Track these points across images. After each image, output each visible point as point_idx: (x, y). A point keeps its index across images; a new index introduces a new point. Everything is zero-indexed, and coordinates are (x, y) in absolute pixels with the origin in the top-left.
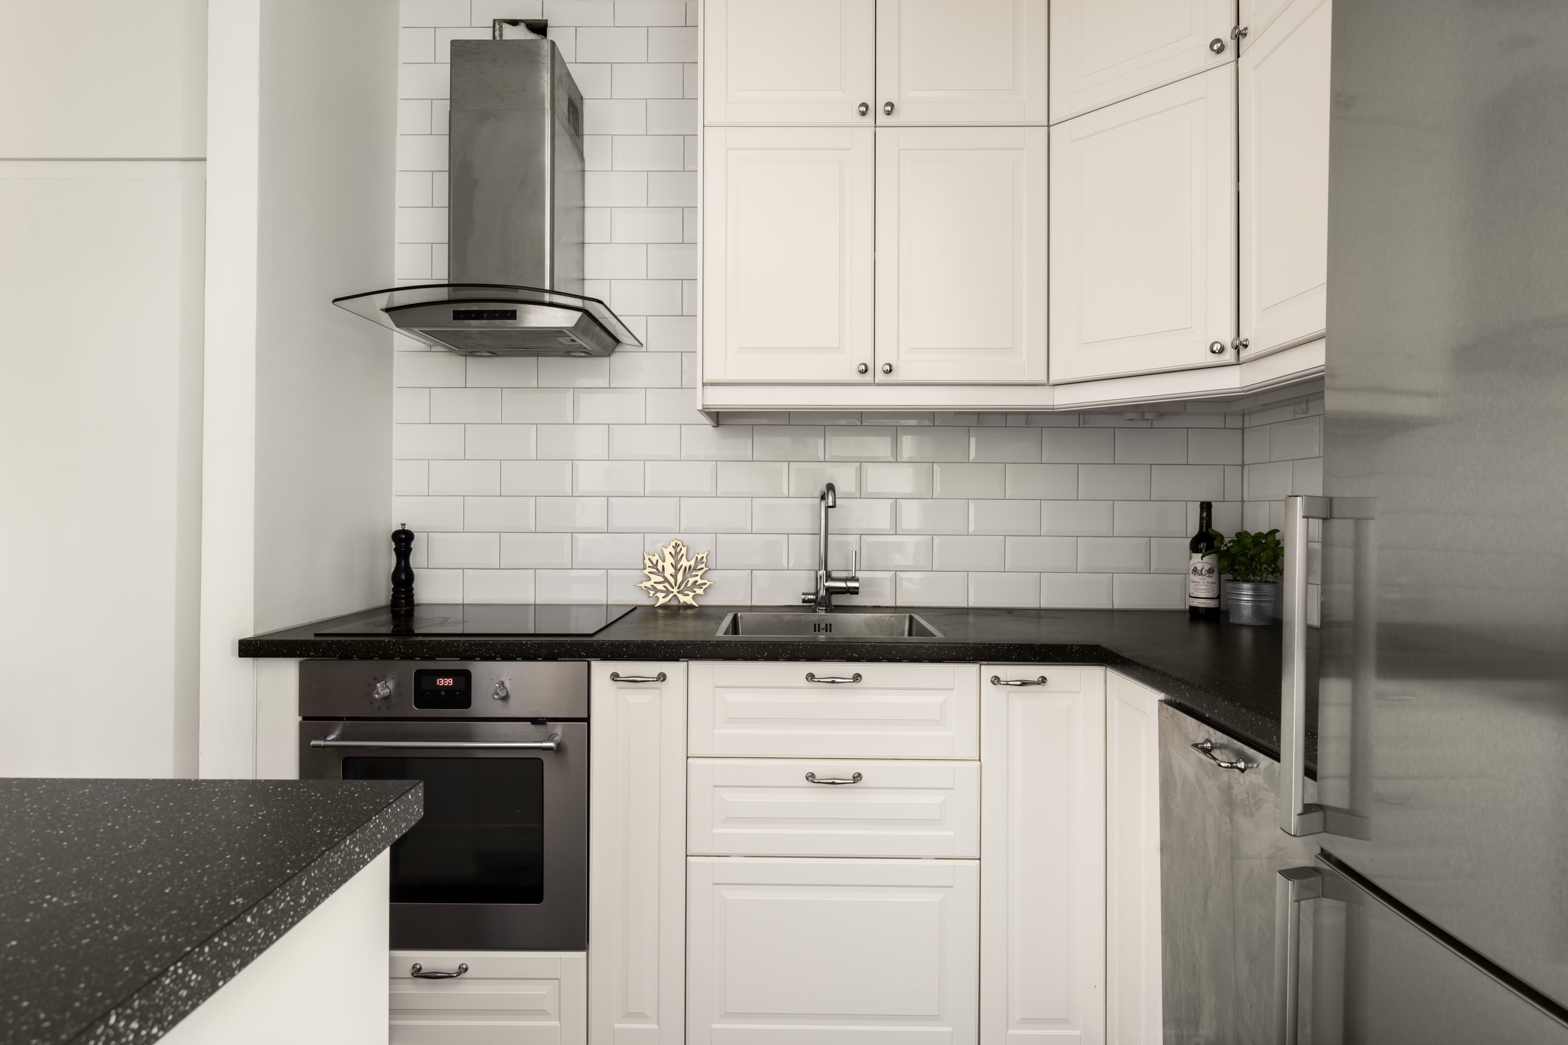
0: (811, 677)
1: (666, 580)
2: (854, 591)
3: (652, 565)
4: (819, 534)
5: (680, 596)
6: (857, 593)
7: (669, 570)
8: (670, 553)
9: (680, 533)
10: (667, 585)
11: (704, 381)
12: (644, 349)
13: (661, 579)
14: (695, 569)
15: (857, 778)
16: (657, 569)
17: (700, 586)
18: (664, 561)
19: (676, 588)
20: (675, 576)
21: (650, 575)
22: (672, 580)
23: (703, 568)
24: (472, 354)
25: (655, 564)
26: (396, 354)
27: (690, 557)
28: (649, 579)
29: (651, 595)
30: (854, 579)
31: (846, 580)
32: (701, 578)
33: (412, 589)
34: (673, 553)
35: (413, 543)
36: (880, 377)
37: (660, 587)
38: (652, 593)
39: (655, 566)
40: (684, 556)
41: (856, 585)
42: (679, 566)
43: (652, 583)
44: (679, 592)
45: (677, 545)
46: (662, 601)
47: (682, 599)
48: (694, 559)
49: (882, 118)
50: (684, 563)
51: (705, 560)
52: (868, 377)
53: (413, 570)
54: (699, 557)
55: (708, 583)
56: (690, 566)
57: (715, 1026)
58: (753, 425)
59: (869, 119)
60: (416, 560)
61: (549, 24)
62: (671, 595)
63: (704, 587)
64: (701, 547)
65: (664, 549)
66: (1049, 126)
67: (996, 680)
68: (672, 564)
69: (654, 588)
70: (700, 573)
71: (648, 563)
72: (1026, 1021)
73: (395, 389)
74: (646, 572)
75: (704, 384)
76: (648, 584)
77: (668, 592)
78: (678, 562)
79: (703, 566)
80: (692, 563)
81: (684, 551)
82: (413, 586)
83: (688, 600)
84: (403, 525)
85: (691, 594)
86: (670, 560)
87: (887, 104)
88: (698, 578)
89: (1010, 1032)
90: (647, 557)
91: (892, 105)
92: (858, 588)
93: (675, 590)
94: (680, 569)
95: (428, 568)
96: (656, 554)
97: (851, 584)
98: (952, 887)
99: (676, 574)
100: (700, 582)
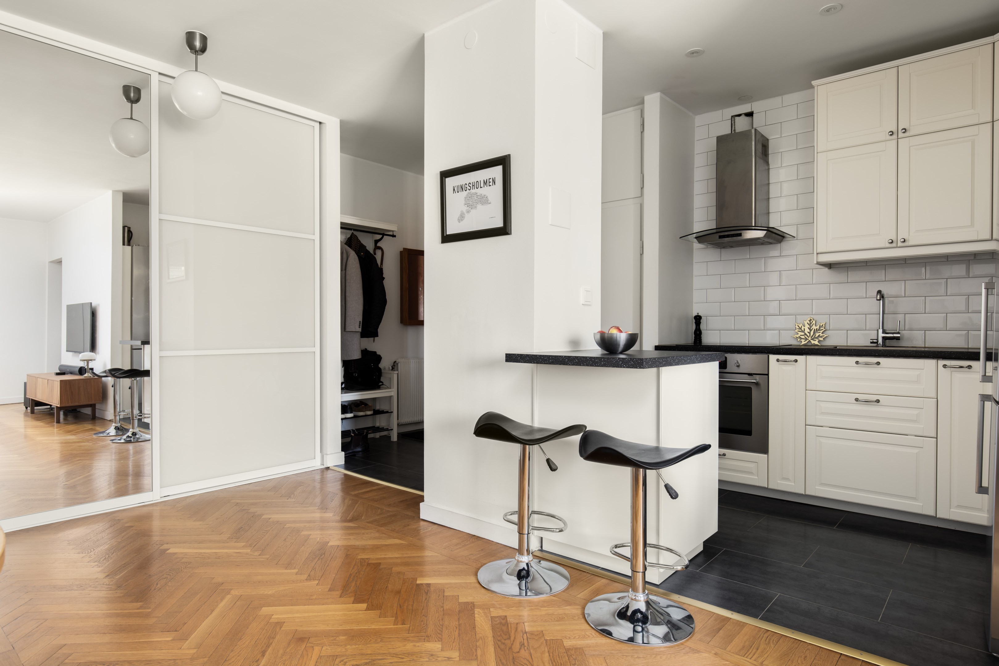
0: (857, 363)
1: (806, 334)
2: (898, 338)
3: (799, 328)
4: (880, 314)
5: (812, 341)
6: (899, 339)
7: (807, 330)
8: (808, 323)
9: (812, 315)
10: (806, 336)
11: (817, 252)
12: (796, 239)
13: (804, 334)
14: (819, 330)
15: (878, 401)
16: (802, 330)
17: (821, 337)
18: (804, 326)
19: (810, 338)
20: (809, 333)
21: (798, 332)
22: (808, 334)
23: (823, 329)
24: (724, 248)
25: (800, 327)
26: (694, 250)
27: (817, 324)
28: (798, 334)
29: (799, 340)
30: (899, 333)
31: (893, 333)
32: (822, 333)
33: (701, 337)
34: (809, 323)
35: (701, 320)
36: (900, 244)
37: (803, 337)
38: (799, 339)
39: (800, 328)
40: (814, 325)
41: (899, 335)
42: (811, 329)
43: (799, 335)
44: (811, 339)
45: (811, 320)
46: (803, 343)
47: (813, 342)
48: (819, 326)
49: (901, 135)
50: (814, 327)
51: (824, 326)
52: (894, 245)
53: (702, 331)
54: (821, 325)
55: (826, 336)
56: (817, 329)
57: (817, 487)
58: (848, 267)
59: (895, 136)
60: (702, 327)
61: (754, 113)
62: (808, 341)
63: (823, 337)
64: (822, 320)
65: (804, 321)
66: (993, 122)
67: (945, 366)
68: (808, 328)
69: (800, 337)
70: (821, 331)
71: (797, 327)
72: (959, 506)
73: (694, 263)
74: (796, 331)
75: (817, 254)
76: (797, 336)
77: (806, 339)
78: (811, 327)
79: (823, 328)
80: (818, 327)
81: (814, 322)
82: (702, 336)
83: (816, 342)
84: (698, 313)
85: (817, 340)
86: (807, 326)
87: (903, 129)
88: (820, 334)
89: (952, 510)
90: (797, 325)
91: (905, 129)
92: (899, 337)
93: (810, 339)
94: (812, 330)
95: (706, 330)
96: (801, 324)
97: (895, 335)
98: (922, 448)
99: (810, 332)
100: (821, 335)
